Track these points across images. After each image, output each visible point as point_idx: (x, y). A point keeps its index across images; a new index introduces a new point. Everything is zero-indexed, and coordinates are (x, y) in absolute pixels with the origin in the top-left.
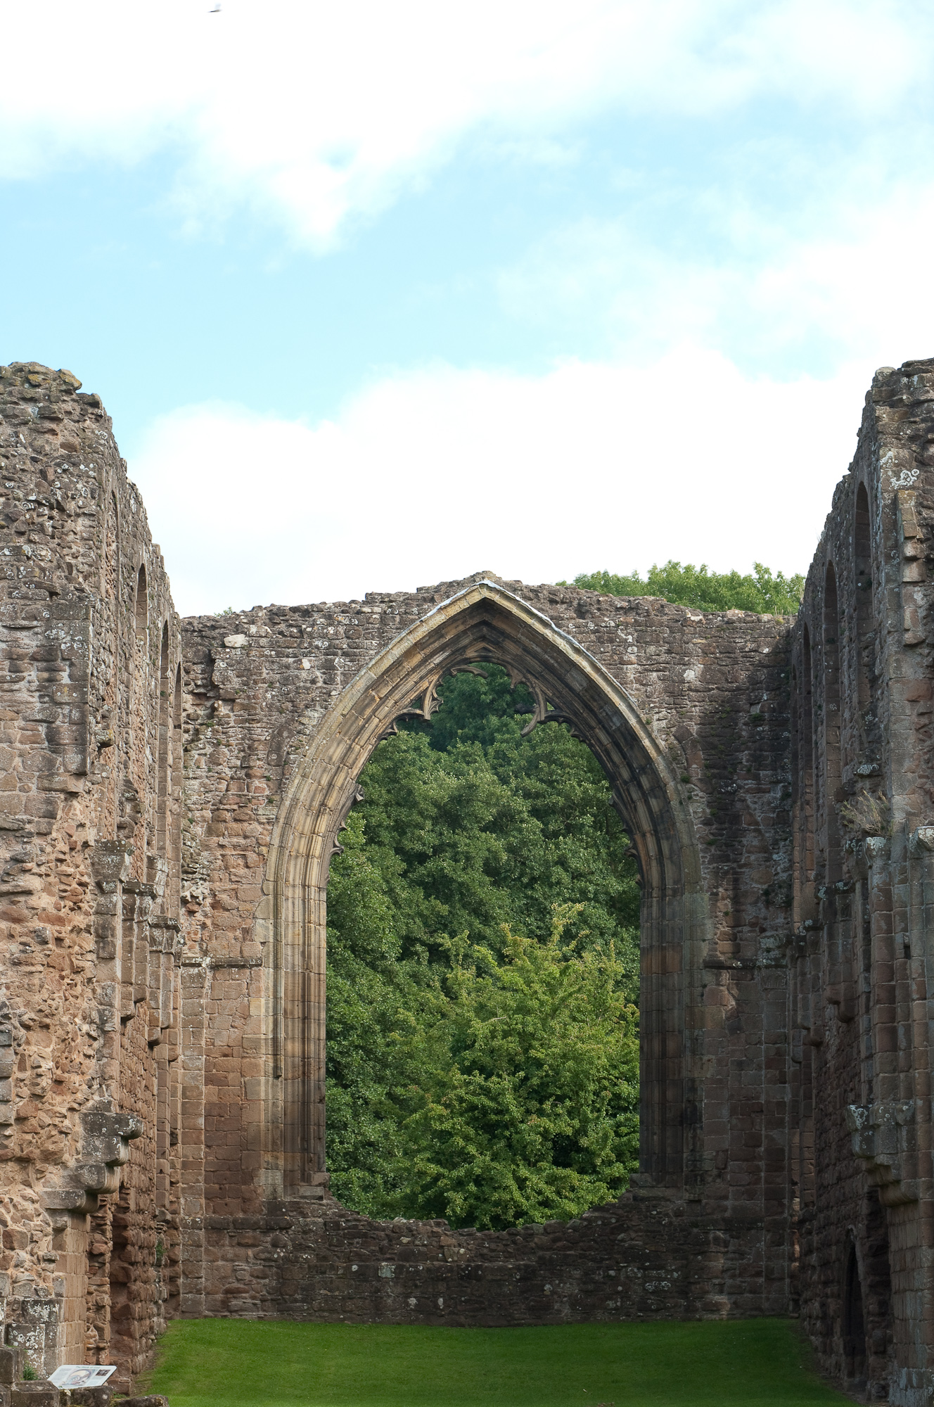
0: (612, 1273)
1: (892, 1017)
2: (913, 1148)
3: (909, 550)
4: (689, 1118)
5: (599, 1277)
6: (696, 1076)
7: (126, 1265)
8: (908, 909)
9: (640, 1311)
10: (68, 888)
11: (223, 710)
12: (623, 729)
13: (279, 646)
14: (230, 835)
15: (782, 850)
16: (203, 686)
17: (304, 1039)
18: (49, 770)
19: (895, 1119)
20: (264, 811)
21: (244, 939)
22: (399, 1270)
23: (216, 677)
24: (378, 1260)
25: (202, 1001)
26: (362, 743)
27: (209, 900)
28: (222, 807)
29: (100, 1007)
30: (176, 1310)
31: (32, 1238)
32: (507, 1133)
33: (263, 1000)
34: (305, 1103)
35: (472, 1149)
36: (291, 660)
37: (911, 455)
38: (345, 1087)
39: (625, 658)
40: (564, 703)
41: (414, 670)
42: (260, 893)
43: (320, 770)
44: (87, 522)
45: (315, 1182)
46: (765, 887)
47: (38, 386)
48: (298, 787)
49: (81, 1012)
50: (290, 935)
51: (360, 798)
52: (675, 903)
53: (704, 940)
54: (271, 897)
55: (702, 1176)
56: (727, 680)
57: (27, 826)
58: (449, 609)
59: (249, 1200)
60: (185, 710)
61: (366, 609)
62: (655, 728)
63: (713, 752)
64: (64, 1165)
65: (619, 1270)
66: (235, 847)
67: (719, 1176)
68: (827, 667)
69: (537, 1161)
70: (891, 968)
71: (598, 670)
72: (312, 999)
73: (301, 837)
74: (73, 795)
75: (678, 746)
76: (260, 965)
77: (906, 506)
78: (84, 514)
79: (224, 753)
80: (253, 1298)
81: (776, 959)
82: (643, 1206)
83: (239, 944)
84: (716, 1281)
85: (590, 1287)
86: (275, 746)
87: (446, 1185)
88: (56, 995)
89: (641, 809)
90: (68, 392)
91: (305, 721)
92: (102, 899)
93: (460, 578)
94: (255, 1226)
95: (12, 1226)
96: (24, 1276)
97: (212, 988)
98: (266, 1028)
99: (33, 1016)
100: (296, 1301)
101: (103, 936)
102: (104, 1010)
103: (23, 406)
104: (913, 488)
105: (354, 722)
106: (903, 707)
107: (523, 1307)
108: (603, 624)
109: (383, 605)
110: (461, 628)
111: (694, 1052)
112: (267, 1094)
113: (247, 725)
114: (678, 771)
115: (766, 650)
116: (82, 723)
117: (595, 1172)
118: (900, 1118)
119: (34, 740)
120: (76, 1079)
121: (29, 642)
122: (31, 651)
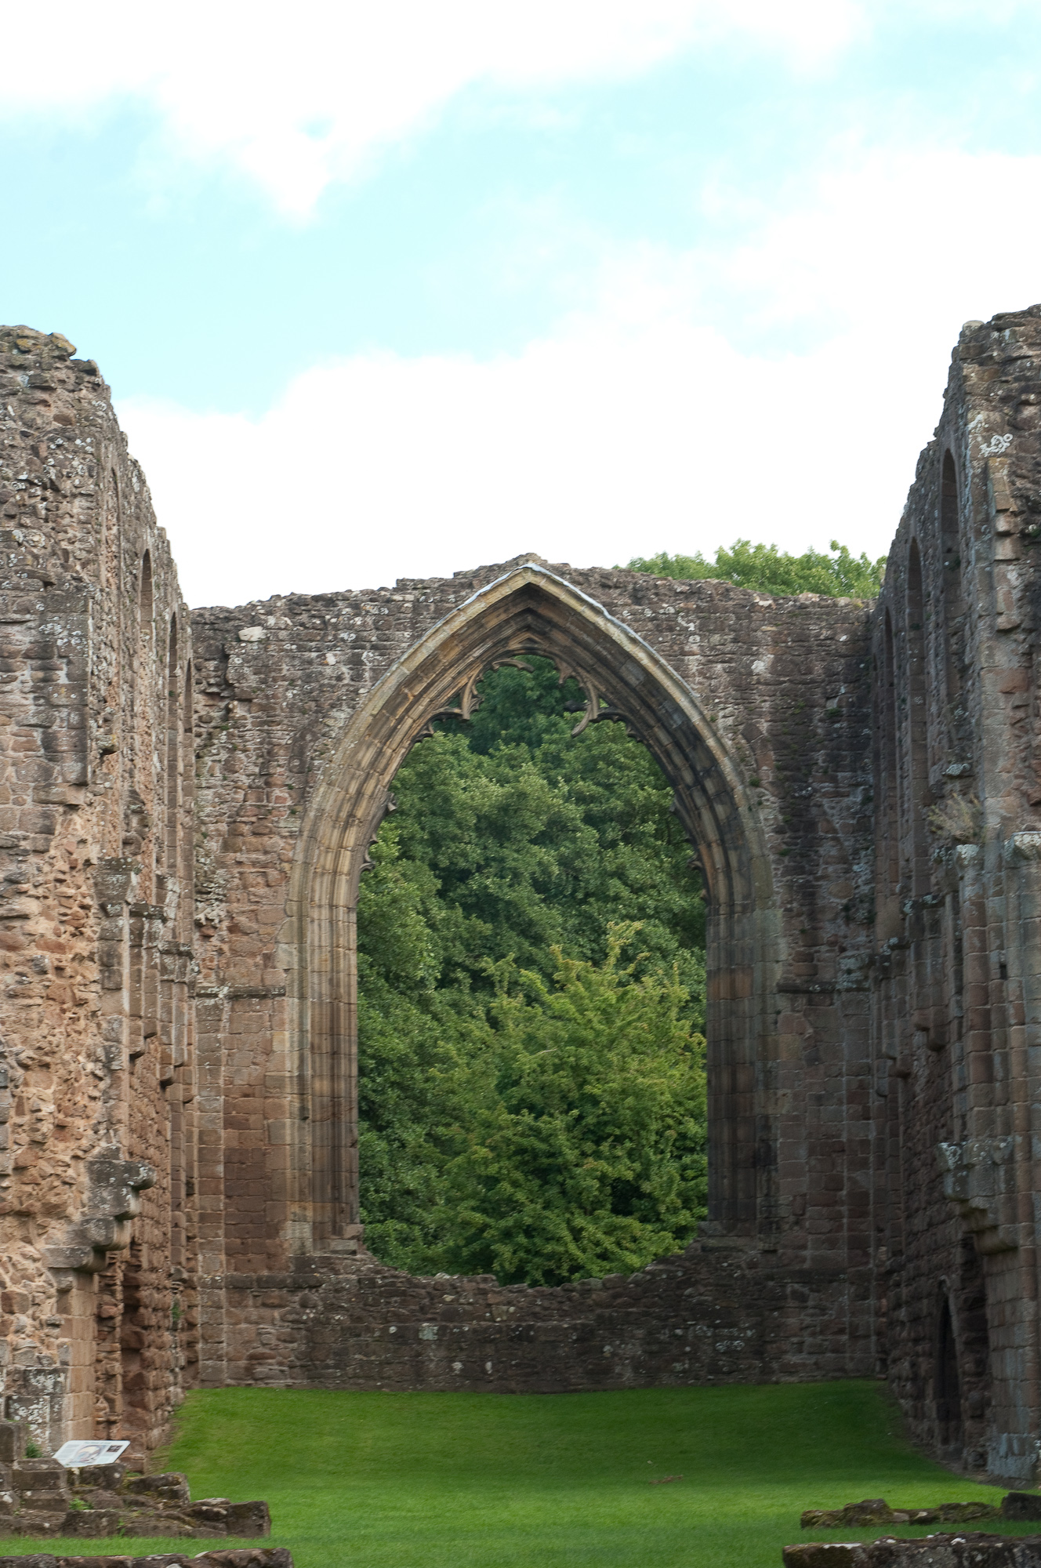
0: (679, 1332)
1: (988, 1046)
2: (1011, 1189)
3: (1002, 525)
4: (763, 1159)
5: (664, 1336)
6: (770, 1111)
7: (138, 1329)
8: (1004, 924)
9: (711, 1374)
10: (69, 912)
11: (239, 710)
12: (684, 728)
13: (301, 640)
14: (248, 851)
15: (864, 861)
16: (217, 685)
17: (334, 1077)
18: (45, 780)
19: (992, 1158)
20: (287, 824)
21: (266, 966)
22: (442, 1331)
23: (231, 675)
24: (419, 1320)
25: (219, 1036)
26: (394, 746)
27: (225, 924)
28: (239, 819)
29: (106, 1043)
30: (194, 1378)
31: (33, 1301)
32: (560, 1178)
33: (287, 1034)
34: (336, 1148)
35: (520, 1196)
36: (314, 655)
37: (1003, 418)
38: (380, 1129)
39: (687, 648)
40: (619, 699)
41: (451, 665)
42: (283, 915)
43: (348, 777)
44: (84, 503)
45: (348, 1235)
46: (844, 901)
47: (28, 352)
48: (324, 797)
49: (84, 1050)
50: (316, 961)
51: (392, 808)
52: (745, 921)
53: (777, 962)
54: (294, 919)
55: (777, 1223)
56: (800, 671)
57: (23, 843)
58: (489, 596)
59: (274, 1255)
60: (196, 712)
61: (397, 597)
62: (720, 726)
63: (785, 752)
64: (68, 1219)
65: (687, 1328)
66: (254, 864)
67: (797, 1223)
68: (912, 656)
69: (595, 1210)
70: (985, 989)
71: (656, 662)
72: (342, 1031)
73: (327, 852)
74: (73, 808)
75: (747, 746)
76: (284, 995)
77: (998, 475)
78: (82, 495)
79: (240, 760)
80: (280, 1364)
81: (858, 982)
82: (712, 1257)
83: (259, 972)
84: (795, 1340)
85: (655, 1348)
86: (298, 750)
87: (493, 1236)
88: (56, 1031)
89: (706, 816)
90: (62, 358)
91: (330, 722)
92: (106, 923)
93: (501, 561)
94: (281, 1285)
95: (12, 1288)
96: (25, 1342)
97: (231, 1020)
98: (290, 1065)
99: (31, 1053)
100: (328, 1367)
101: (108, 962)
102: (111, 1046)
103: (11, 374)
104: (1004, 455)
105: (385, 723)
106: (996, 700)
107: (581, 1370)
108: (662, 611)
109: (416, 592)
110: (503, 617)
111: (767, 1087)
112: (293, 1138)
113: (266, 727)
114: (747, 774)
115: (843, 638)
116: (82, 728)
117: (658, 1220)
118: (997, 1156)
119: (28, 747)
120: (80, 1123)
121: (21, 638)
122: (24, 648)
